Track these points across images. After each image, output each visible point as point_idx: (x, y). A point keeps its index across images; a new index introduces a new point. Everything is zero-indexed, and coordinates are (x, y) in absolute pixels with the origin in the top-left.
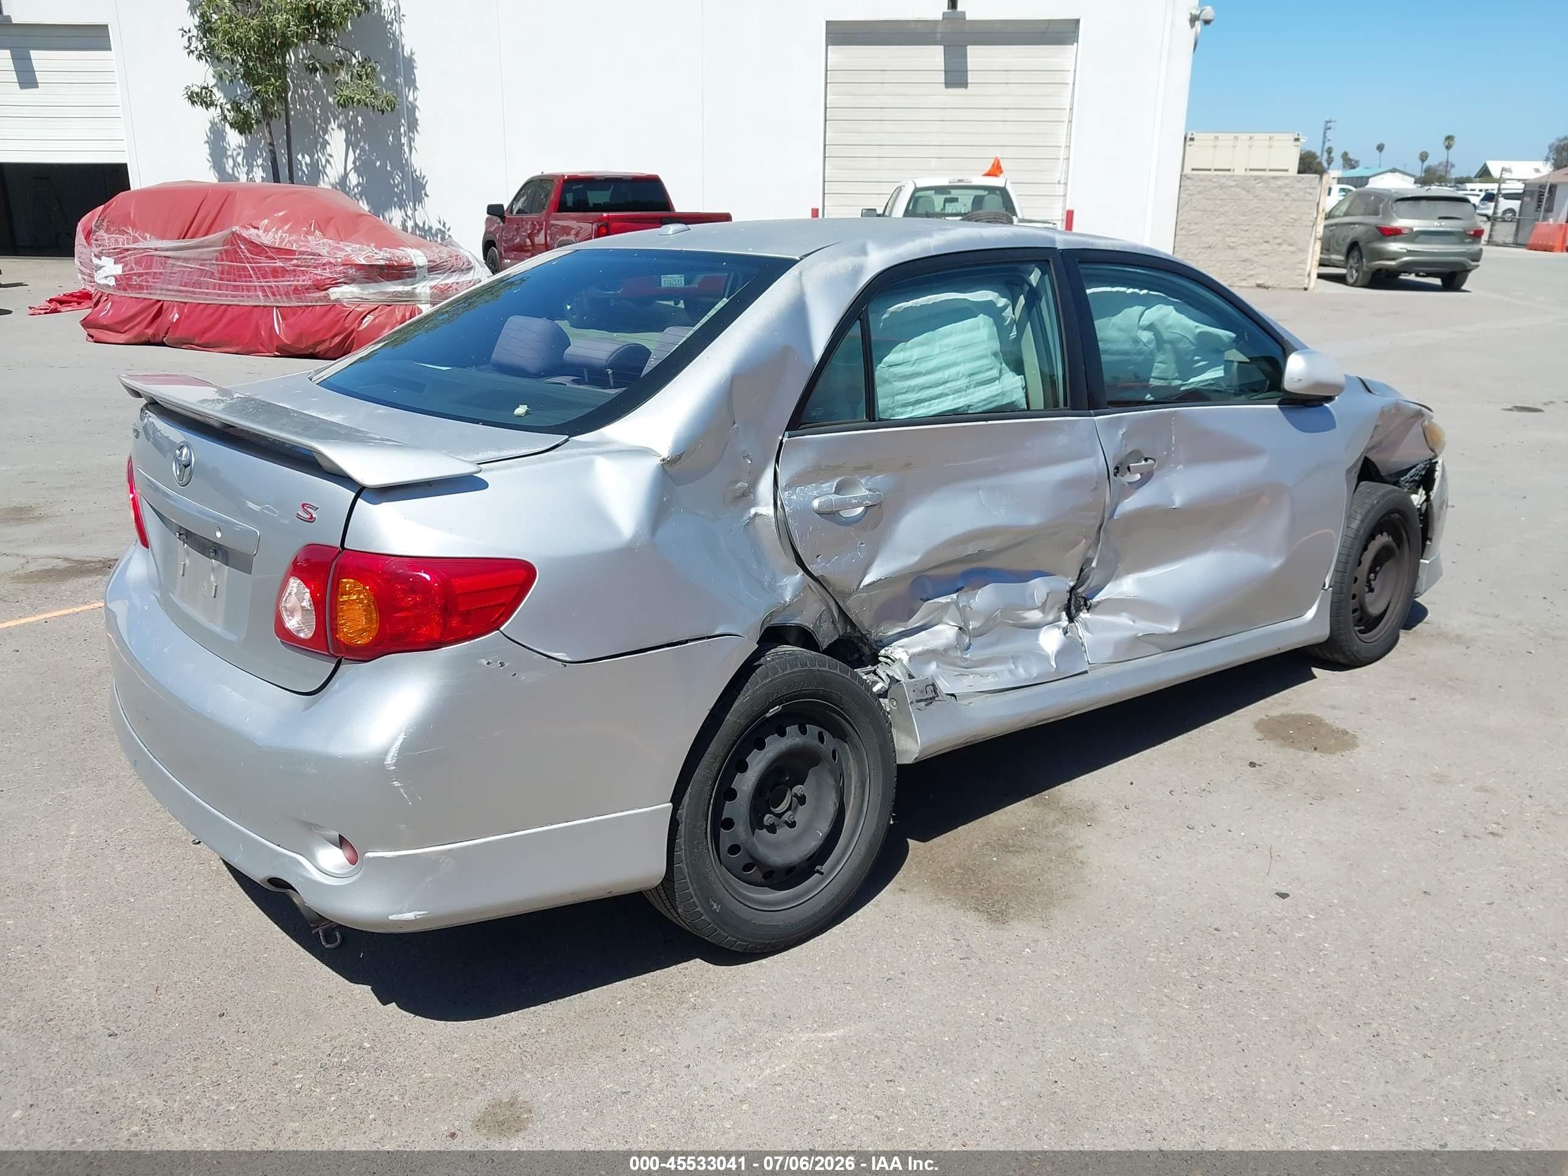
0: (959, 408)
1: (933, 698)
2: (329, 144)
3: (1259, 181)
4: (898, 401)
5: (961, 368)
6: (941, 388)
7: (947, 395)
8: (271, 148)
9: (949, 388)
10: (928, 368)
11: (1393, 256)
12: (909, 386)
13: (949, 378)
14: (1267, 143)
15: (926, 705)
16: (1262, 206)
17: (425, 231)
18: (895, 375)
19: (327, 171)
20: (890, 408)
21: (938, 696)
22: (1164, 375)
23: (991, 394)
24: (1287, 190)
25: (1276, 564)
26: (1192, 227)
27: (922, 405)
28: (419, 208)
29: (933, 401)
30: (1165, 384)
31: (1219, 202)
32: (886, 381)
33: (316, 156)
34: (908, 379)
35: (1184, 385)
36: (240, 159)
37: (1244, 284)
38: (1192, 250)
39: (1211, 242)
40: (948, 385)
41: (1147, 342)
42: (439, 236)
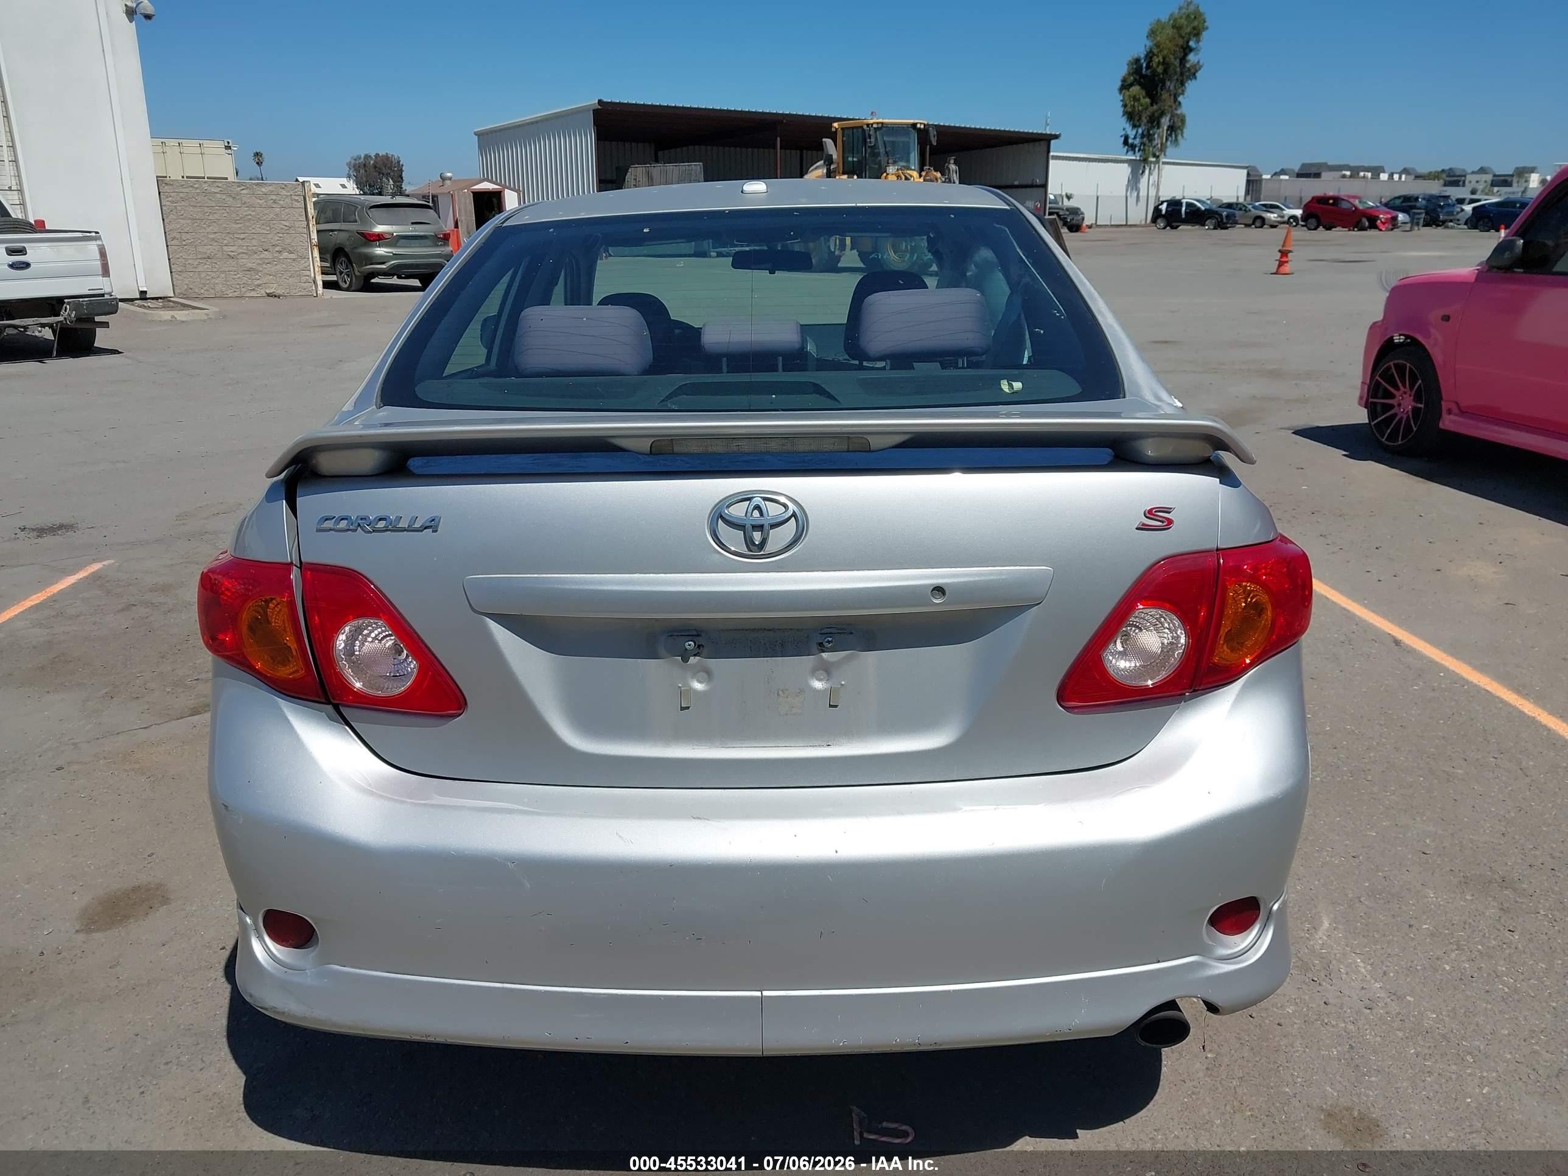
3: (244, 187)
11: (382, 260)
14: (198, 150)
16: (253, 214)
24: (274, 197)
26: (184, 236)
31: (206, 209)
37: (253, 294)
38: (190, 261)
39: (209, 252)
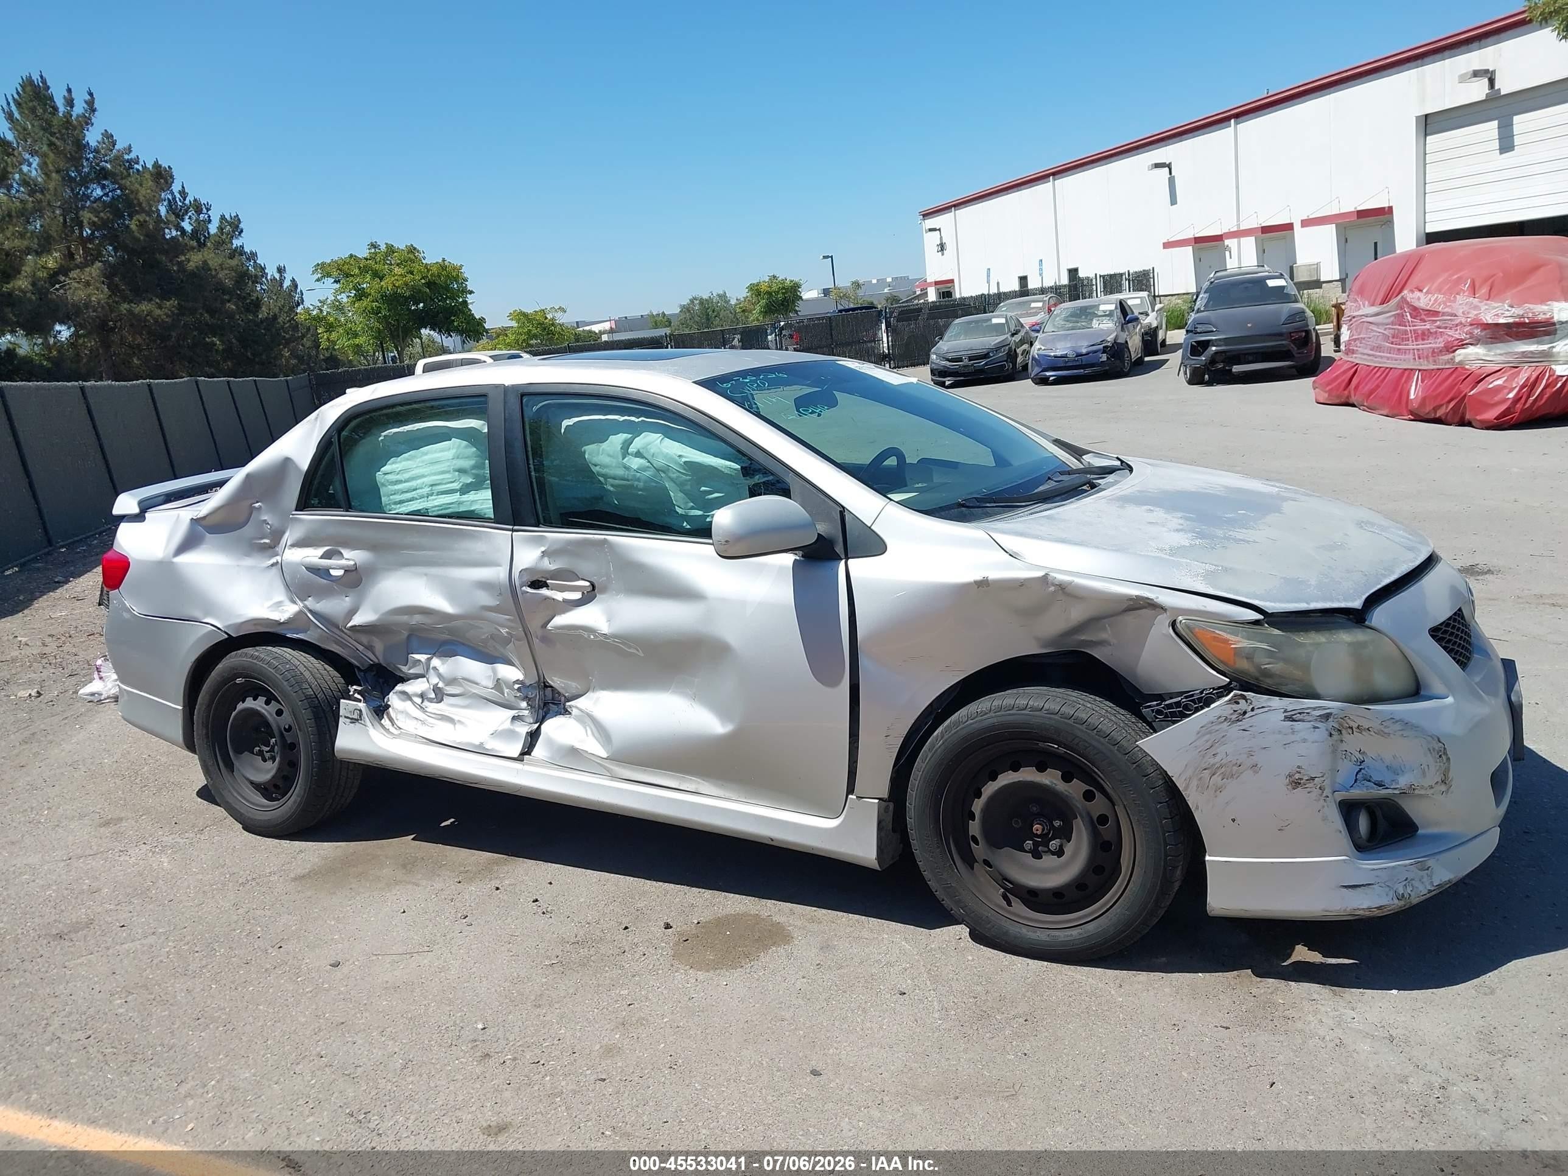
0: (420, 510)
1: (357, 720)
4: (391, 500)
5: (426, 480)
6: (413, 493)
10: (406, 478)
12: (396, 490)
13: (417, 486)
18: (389, 481)
20: (388, 506)
23: (448, 502)
27: (402, 505)
29: (408, 503)
32: (385, 484)
34: (396, 484)
35: (708, 516)
40: (417, 492)
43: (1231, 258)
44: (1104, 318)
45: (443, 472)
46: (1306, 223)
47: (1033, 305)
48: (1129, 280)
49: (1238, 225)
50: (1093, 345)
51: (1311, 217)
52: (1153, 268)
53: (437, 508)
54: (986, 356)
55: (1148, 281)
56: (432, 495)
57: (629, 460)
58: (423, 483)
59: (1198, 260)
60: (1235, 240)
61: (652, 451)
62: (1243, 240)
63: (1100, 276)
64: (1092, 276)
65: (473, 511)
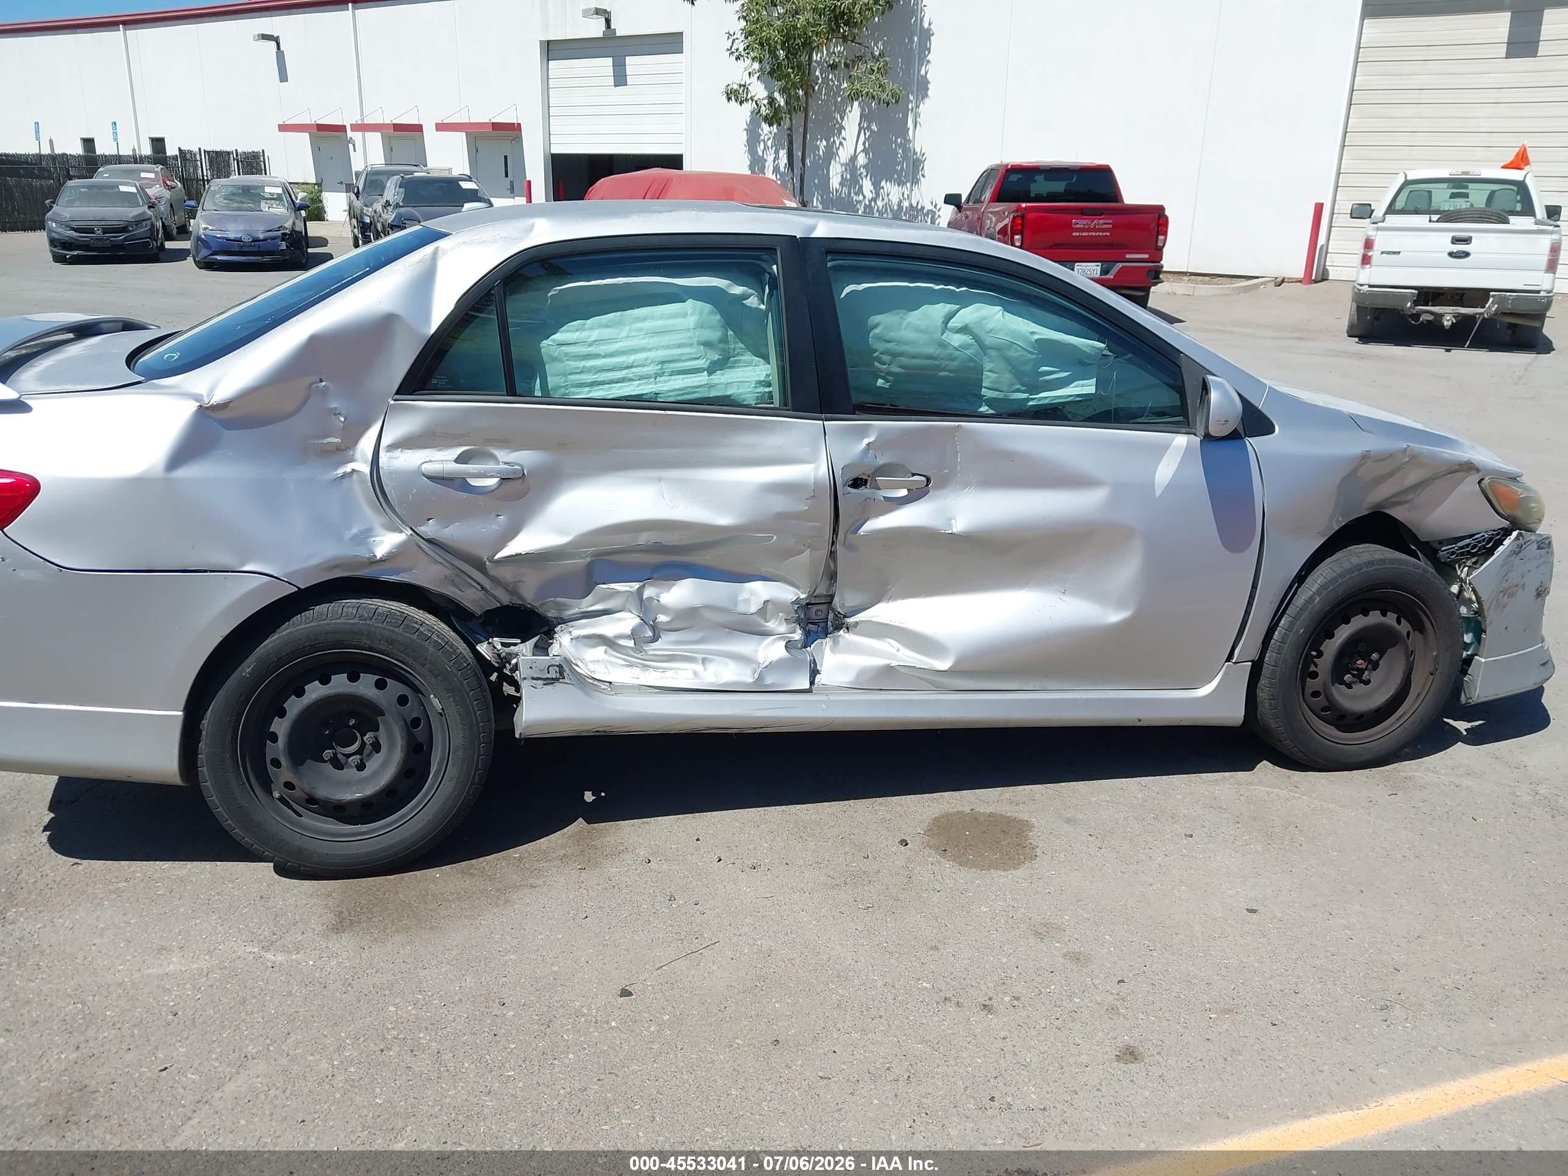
0: (643, 395)
1: (557, 679)
2: (845, 129)
4: (571, 381)
5: (652, 355)
6: (625, 372)
7: (631, 380)
8: (789, 132)
9: (633, 373)
10: (608, 351)
12: (584, 367)
13: (633, 363)
15: (544, 684)
17: (918, 211)
18: (566, 354)
19: (839, 153)
20: (562, 387)
21: (564, 678)
22: (996, 386)
23: (691, 385)
25: (1115, 617)
27: (601, 387)
28: (915, 189)
29: (614, 385)
30: (1001, 397)
32: (555, 359)
33: (832, 140)
34: (583, 360)
35: (1032, 399)
36: (769, 143)
40: (634, 370)
41: (959, 347)
42: (930, 216)
43: (355, 151)
44: (273, 201)
45: (679, 346)
46: (441, 127)
47: (143, 175)
48: (237, 160)
49: (362, 119)
50: (270, 231)
51: (445, 121)
52: (263, 151)
53: (675, 393)
54: (124, 230)
55: (258, 164)
56: (662, 374)
57: (948, 335)
58: (646, 359)
59: (316, 150)
60: (360, 134)
61: (990, 326)
62: (368, 134)
63: (205, 151)
64: (195, 149)
65: (729, 396)
